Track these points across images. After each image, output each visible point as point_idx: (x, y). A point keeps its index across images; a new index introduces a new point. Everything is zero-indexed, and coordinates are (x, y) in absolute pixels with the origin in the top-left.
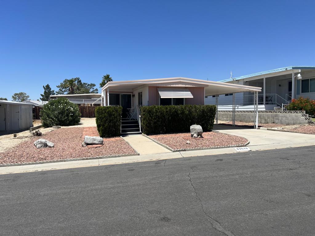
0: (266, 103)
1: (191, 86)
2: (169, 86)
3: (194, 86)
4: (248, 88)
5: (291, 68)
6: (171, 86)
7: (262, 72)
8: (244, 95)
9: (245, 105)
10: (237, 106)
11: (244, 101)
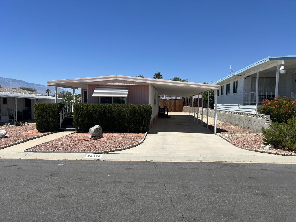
0: (258, 103)
1: (129, 84)
2: (105, 84)
3: (132, 84)
4: (201, 85)
5: (268, 60)
6: (107, 84)
7: (250, 66)
8: (245, 93)
9: (245, 104)
10: (239, 105)
11: (245, 100)
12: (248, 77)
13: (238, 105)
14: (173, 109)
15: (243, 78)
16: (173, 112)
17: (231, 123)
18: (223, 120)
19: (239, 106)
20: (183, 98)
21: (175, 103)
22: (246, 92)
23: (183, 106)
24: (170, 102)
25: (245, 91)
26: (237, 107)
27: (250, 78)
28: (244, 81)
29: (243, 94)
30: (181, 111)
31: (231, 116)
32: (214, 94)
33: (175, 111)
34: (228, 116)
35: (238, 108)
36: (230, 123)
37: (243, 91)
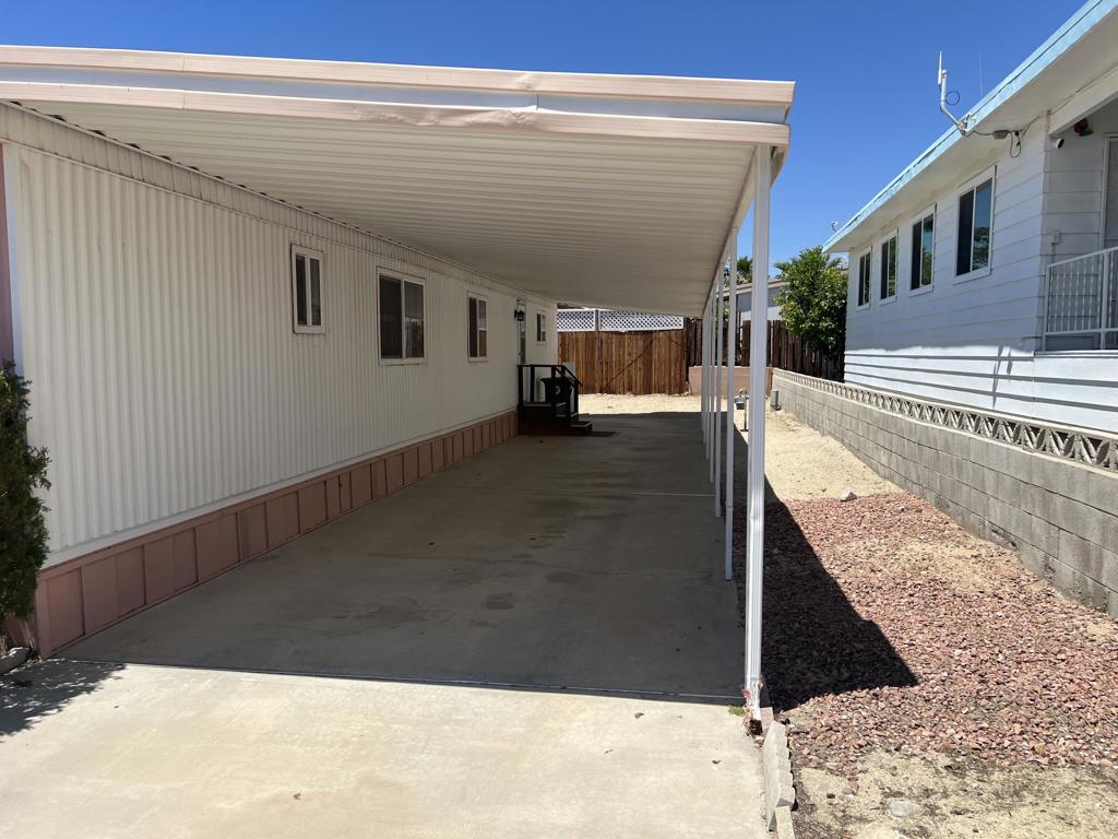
8: (1053, 257)
9: (1050, 345)
10: (1005, 353)
11: (1050, 318)
12: (1082, 127)
13: (993, 351)
14: (638, 377)
15: (1037, 147)
16: (635, 394)
17: (941, 505)
18: (884, 460)
19: (999, 359)
20: (687, 321)
21: (648, 348)
22: (1059, 250)
23: (688, 365)
24: (621, 345)
25: (1055, 244)
26: (988, 367)
27: (1097, 145)
28: (1050, 171)
29: (1034, 267)
30: (679, 387)
31: (947, 448)
32: (845, 297)
33: (647, 389)
34: (922, 442)
35: (995, 376)
36: (931, 497)
37: (1036, 245)
